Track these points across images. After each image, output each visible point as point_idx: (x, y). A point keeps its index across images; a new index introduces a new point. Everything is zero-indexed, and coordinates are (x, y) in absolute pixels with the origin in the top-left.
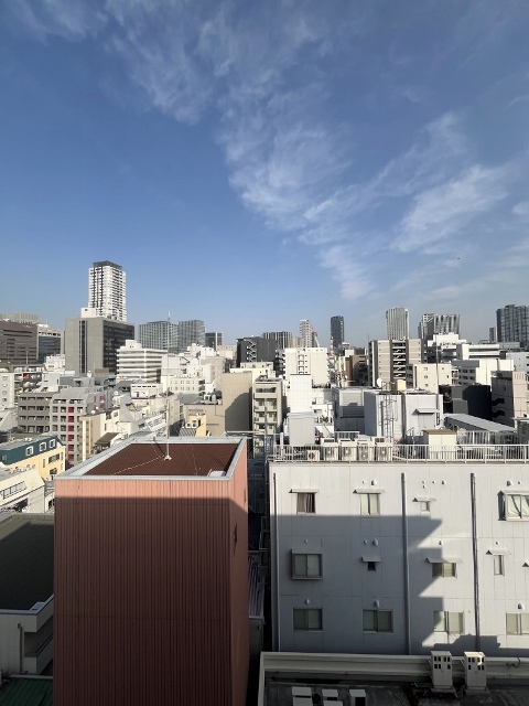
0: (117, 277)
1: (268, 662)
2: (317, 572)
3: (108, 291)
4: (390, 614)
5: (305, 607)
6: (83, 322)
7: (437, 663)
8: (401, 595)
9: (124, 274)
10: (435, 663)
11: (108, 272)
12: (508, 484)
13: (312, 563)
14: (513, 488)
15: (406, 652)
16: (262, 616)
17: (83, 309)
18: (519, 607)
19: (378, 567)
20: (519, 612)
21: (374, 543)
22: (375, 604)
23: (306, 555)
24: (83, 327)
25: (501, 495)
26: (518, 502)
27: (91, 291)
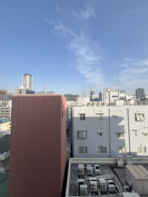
0: (30, 78)
1: (71, 161)
2: (86, 136)
3: (28, 82)
4: (106, 148)
5: (82, 146)
6: (20, 90)
7: (119, 159)
8: (109, 142)
9: (32, 78)
10: (118, 159)
11: (28, 77)
12: (138, 111)
13: (84, 134)
14: (139, 112)
15: (111, 157)
16: (70, 149)
17: (20, 86)
18: (141, 145)
19: (102, 134)
20: (141, 146)
21: (101, 128)
22: (102, 145)
23: (82, 131)
24: (20, 91)
25: (136, 114)
26: (140, 116)
27: (23, 82)
